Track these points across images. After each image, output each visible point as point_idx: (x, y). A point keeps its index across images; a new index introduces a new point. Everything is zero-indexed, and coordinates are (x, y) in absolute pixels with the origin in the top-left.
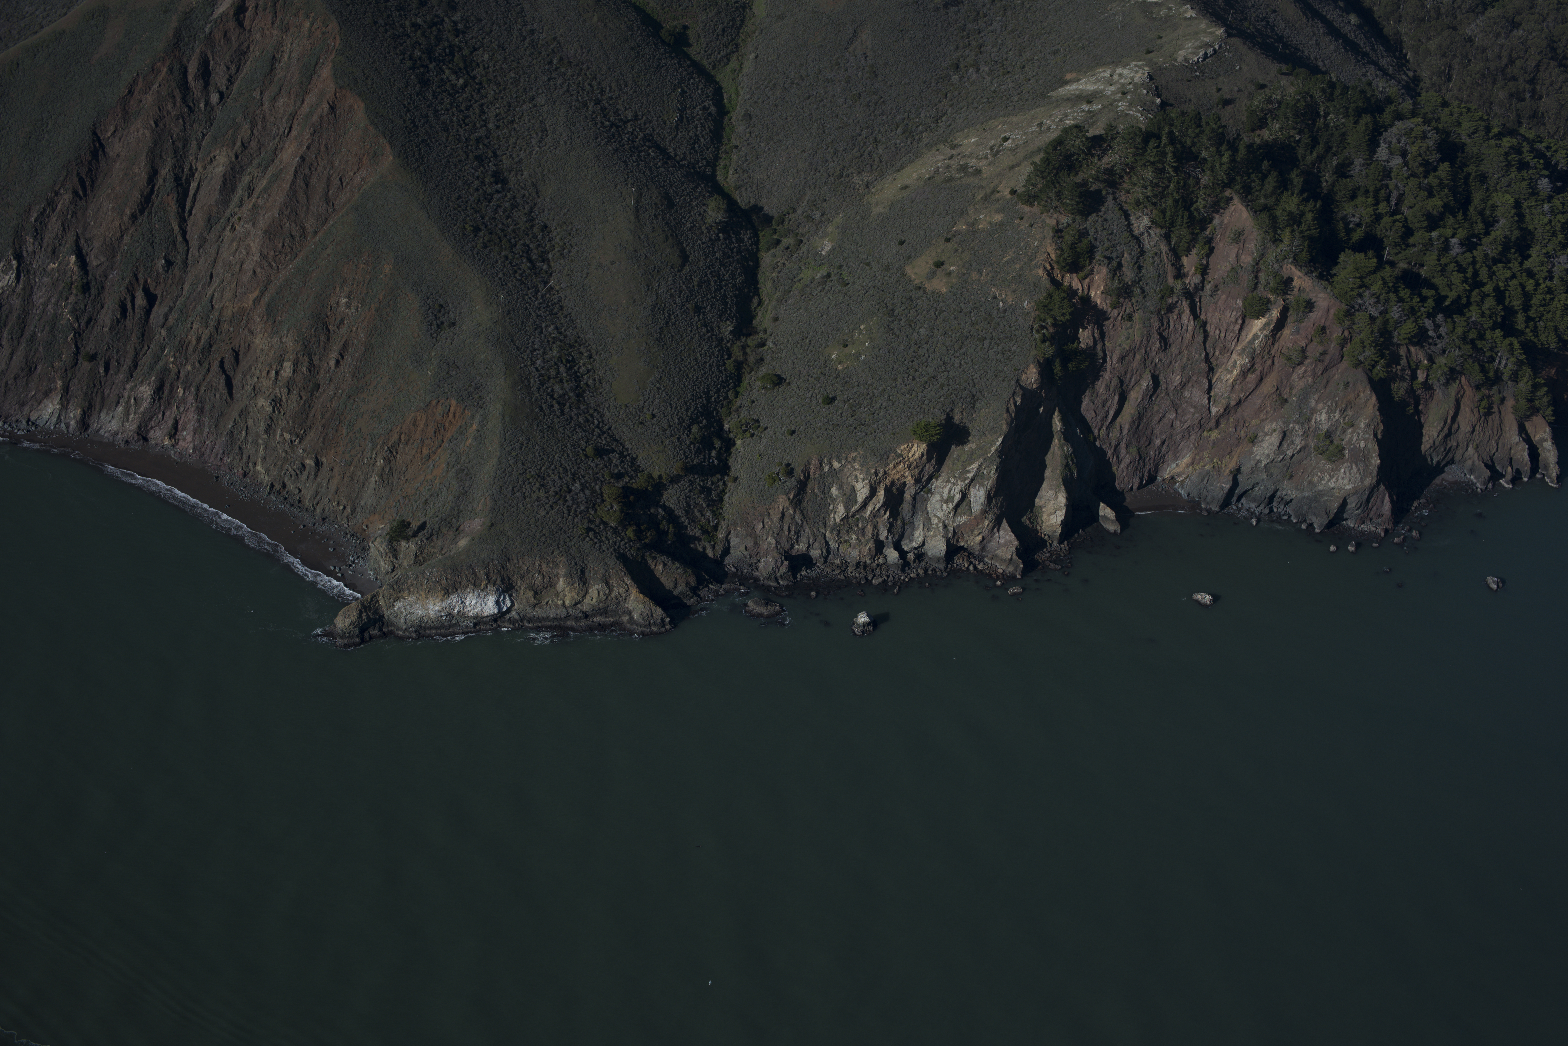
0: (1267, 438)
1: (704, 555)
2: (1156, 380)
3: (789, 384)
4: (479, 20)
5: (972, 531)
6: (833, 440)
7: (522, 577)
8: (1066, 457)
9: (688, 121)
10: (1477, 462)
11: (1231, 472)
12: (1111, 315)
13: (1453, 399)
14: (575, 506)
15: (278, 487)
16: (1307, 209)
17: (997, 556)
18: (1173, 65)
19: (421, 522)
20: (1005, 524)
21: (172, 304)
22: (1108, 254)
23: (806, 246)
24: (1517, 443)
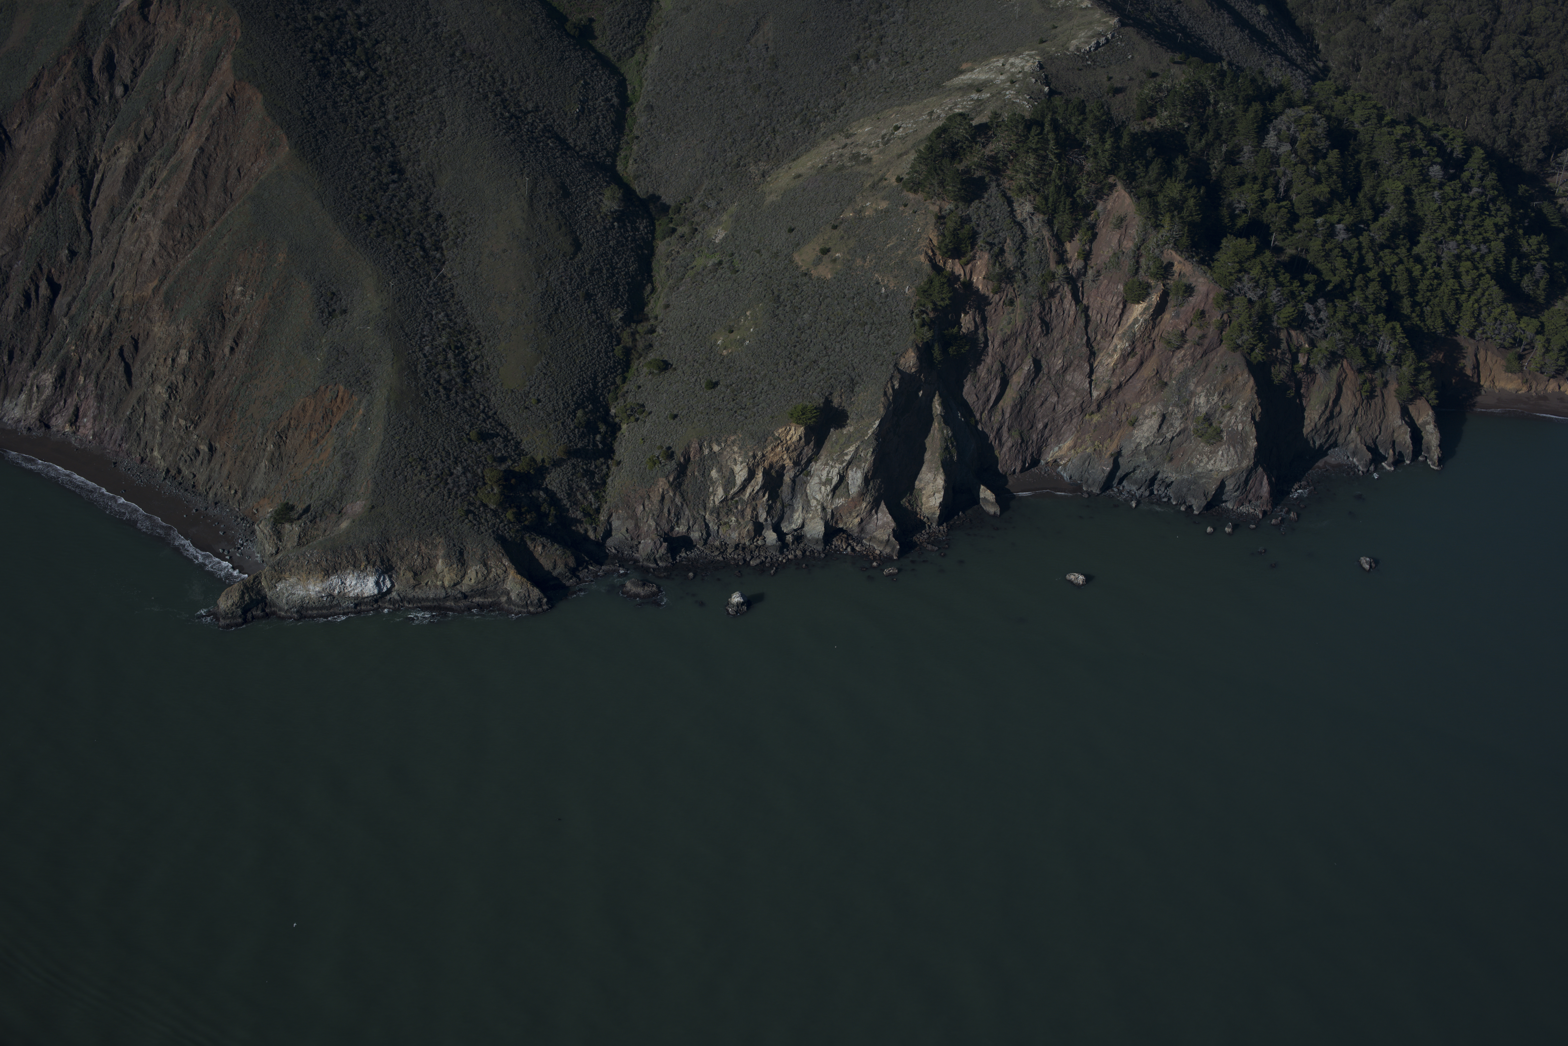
0: (1147, 421)
1: (586, 537)
2: (1037, 364)
3: (675, 369)
4: (383, 14)
5: (850, 513)
6: (714, 423)
7: (402, 559)
8: (946, 441)
9: (589, 112)
10: (1359, 446)
11: (1112, 455)
12: (993, 300)
13: (1334, 383)
14: (455, 489)
15: (173, 472)
16: (1190, 195)
17: (875, 537)
18: (1065, 54)
19: (307, 505)
20: (883, 507)
21: (75, 294)
22: (990, 240)
23: (700, 235)
24: (1400, 426)
